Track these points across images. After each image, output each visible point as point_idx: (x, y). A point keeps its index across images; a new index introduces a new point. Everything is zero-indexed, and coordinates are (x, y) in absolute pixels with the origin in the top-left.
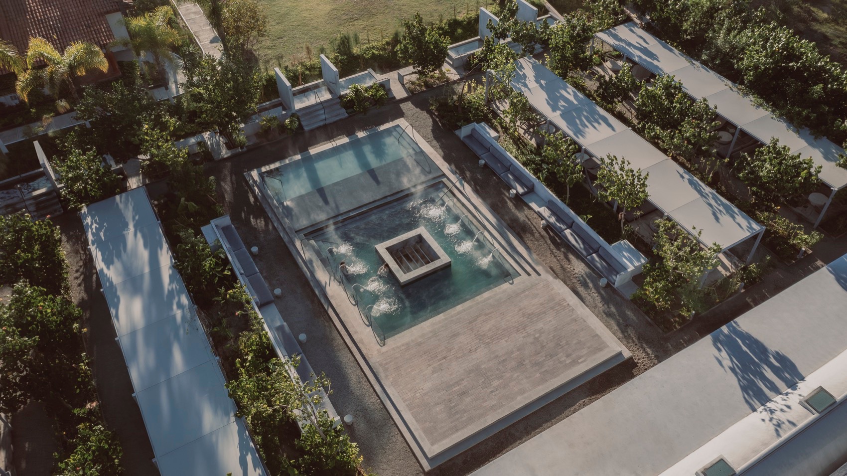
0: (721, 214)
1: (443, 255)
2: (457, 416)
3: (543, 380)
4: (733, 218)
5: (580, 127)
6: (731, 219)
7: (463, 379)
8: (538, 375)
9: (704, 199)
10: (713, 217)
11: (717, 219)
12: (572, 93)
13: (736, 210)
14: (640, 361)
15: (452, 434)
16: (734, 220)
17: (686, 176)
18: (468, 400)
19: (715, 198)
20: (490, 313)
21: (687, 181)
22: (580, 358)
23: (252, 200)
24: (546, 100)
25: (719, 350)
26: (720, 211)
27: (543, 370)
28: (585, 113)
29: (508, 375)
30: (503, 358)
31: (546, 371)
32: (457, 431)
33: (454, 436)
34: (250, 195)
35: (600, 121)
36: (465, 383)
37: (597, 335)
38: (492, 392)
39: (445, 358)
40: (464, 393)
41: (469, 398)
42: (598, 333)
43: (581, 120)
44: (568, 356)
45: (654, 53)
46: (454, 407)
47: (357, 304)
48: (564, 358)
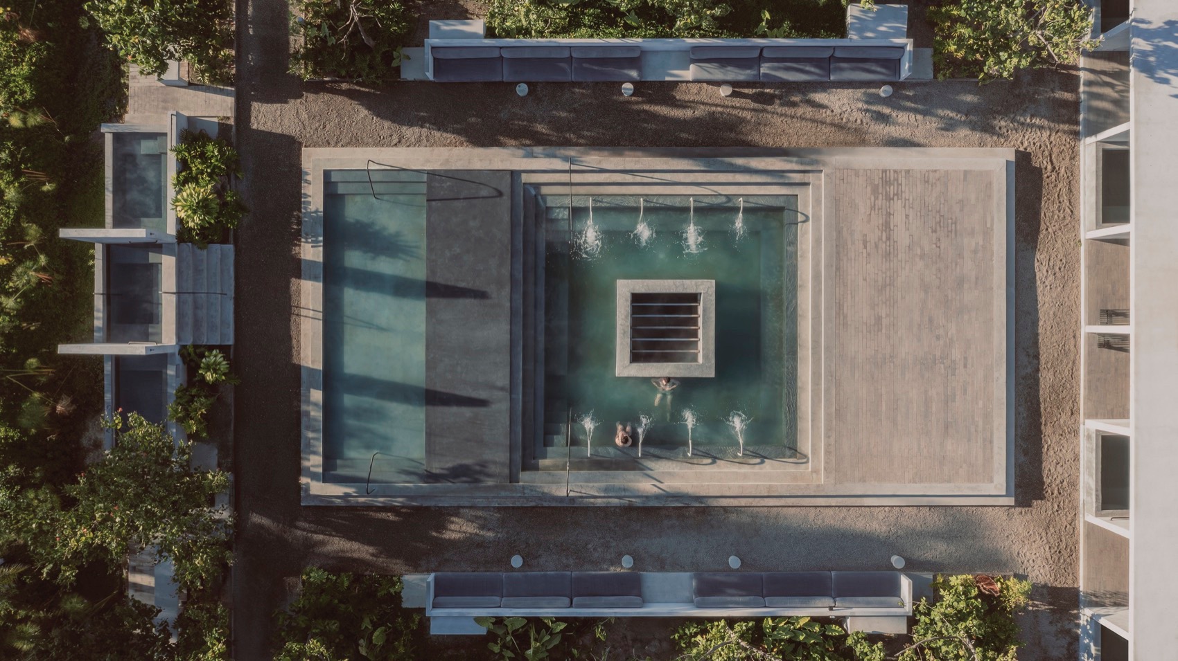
2: (973, 429)
3: (988, 292)
7: (926, 392)
8: (976, 293)
14: (1026, 144)
15: (992, 449)
27: (973, 282)
29: (953, 330)
30: (927, 319)
31: (977, 278)
33: (996, 450)
36: (933, 393)
38: (965, 366)
40: (946, 402)
41: (957, 400)
42: (963, 167)
44: (973, 236)
47: (715, 459)
48: (973, 243)
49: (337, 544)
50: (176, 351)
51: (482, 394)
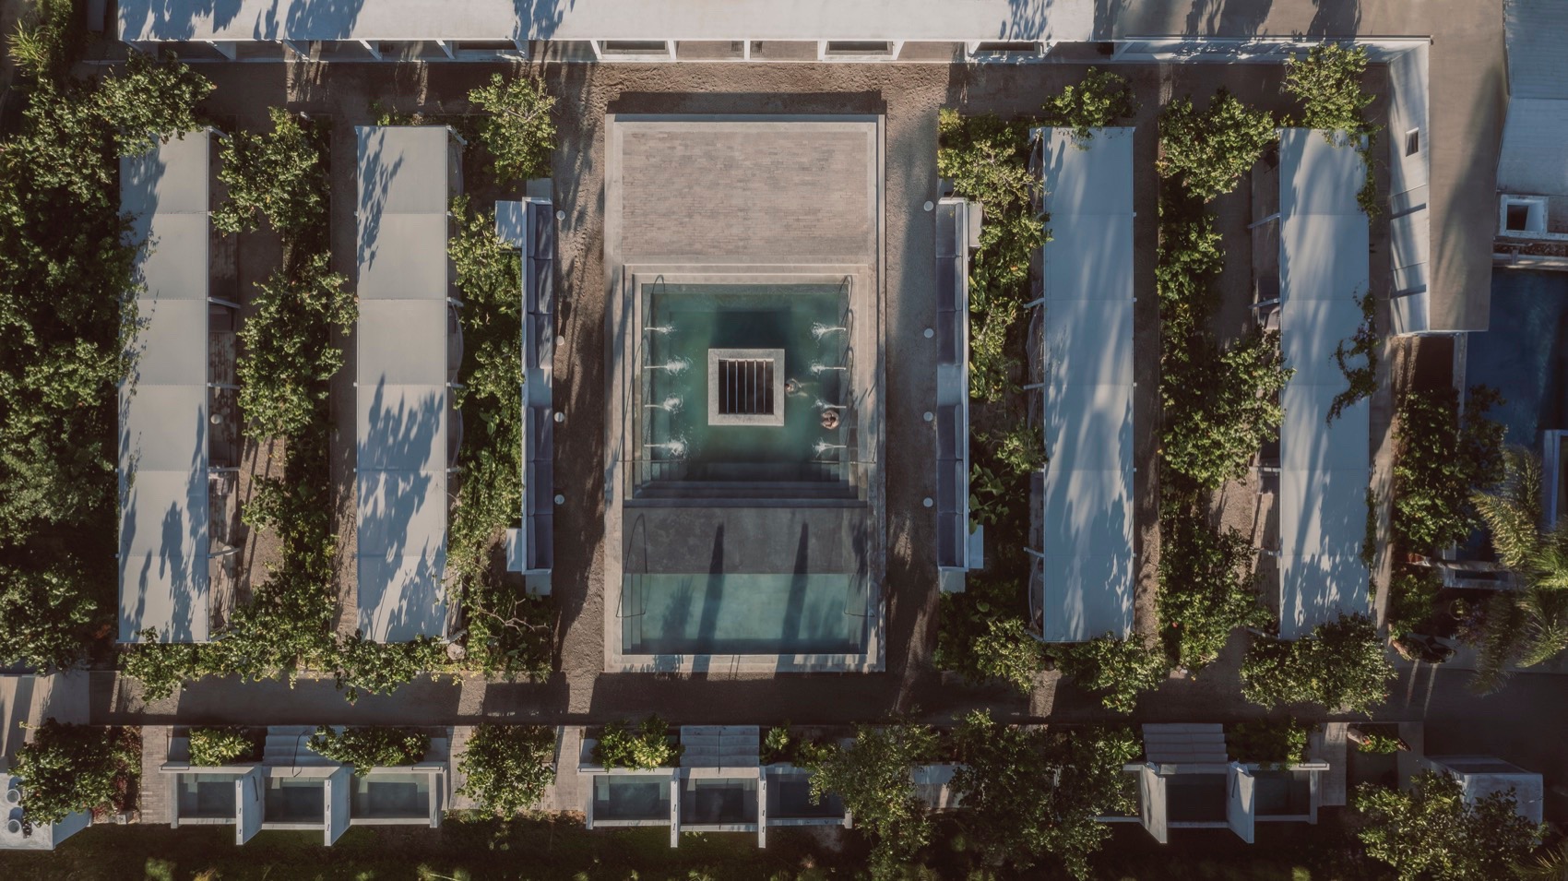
0: (386, 169)
1: (713, 363)
2: (825, 148)
3: (717, 136)
4: (377, 156)
5: (420, 417)
6: (382, 155)
7: (796, 184)
8: (719, 145)
9: (382, 203)
10: (400, 171)
11: (397, 165)
12: (371, 501)
13: (363, 165)
14: (601, 105)
15: (840, 133)
16: (380, 151)
17: (367, 254)
18: (804, 160)
19: (368, 195)
20: (714, 247)
21: (374, 247)
22: (660, 139)
23: (894, 601)
24: (417, 511)
25: (561, 14)
26: (382, 175)
27: (710, 148)
28: (391, 440)
29: (748, 163)
30: (739, 184)
31: (707, 145)
32: (835, 134)
33: (841, 130)
34: (893, 608)
35: (383, 413)
36: (797, 179)
37: (625, 153)
38: (776, 154)
39: (798, 220)
40: (804, 169)
41: (802, 160)
42: (621, 155)
43: (408, 430)
44: (674, 148)
45: (160, 530)
46: (822, 160)
47: (849, 348)
48: (679, 148)
49: (916, 642)
50: (764, 768)
51: (798, 530)
